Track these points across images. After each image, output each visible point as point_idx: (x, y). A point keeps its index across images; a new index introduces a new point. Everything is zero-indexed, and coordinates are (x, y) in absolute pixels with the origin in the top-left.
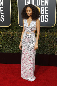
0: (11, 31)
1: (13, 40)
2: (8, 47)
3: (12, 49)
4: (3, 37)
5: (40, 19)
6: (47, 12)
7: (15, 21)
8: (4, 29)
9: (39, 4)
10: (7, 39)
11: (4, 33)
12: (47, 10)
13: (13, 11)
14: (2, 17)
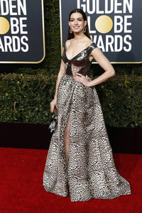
0: (45, 74)
1: (48, 94)
2: (38, 111)
3: (47, 114)
4: (26, 87)
5: (113, 45)
6: (129, 28)
7: (53, 50)
8: (28, 70)
9: (109, 9)
10: (36, 91)
11: (29, 77)
12: (130, 24)
13: (49, 26)
14: (24, 40)
